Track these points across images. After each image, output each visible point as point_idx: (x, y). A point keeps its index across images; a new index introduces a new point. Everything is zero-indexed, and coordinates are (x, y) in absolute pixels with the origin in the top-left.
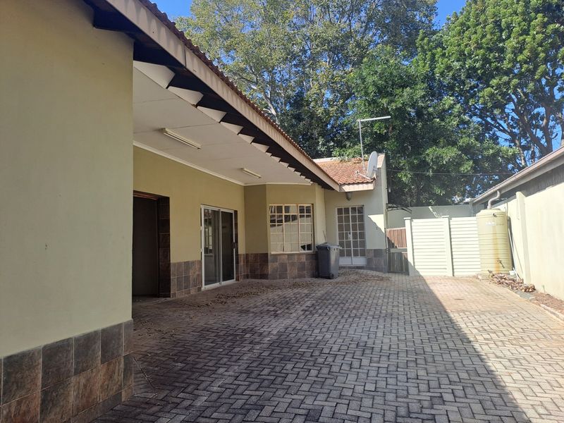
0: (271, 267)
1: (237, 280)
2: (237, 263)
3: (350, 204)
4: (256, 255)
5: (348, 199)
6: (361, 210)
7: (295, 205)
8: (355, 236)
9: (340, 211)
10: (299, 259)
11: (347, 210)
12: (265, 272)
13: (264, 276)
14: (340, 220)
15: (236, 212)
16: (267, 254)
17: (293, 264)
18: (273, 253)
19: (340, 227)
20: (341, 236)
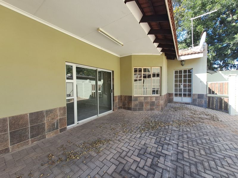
0: (133, 104)
1: (113, 110)
2: (113, 101)
3: (183, 68)
4: (125, 97)
5: (182, 65)
6: (190, 71)
7: (150, 67)
8: (185, 86)
9: (176, 72)
10: (151, 99)
11: (181, 72)
12: (130, 107)
13: (129, 109)
14: (176, 77)
15: (113, 71)
16: (132, 96)
17: (147, 103)
18: (135, 96)
19: (176, 81)
20: (176, 86)
